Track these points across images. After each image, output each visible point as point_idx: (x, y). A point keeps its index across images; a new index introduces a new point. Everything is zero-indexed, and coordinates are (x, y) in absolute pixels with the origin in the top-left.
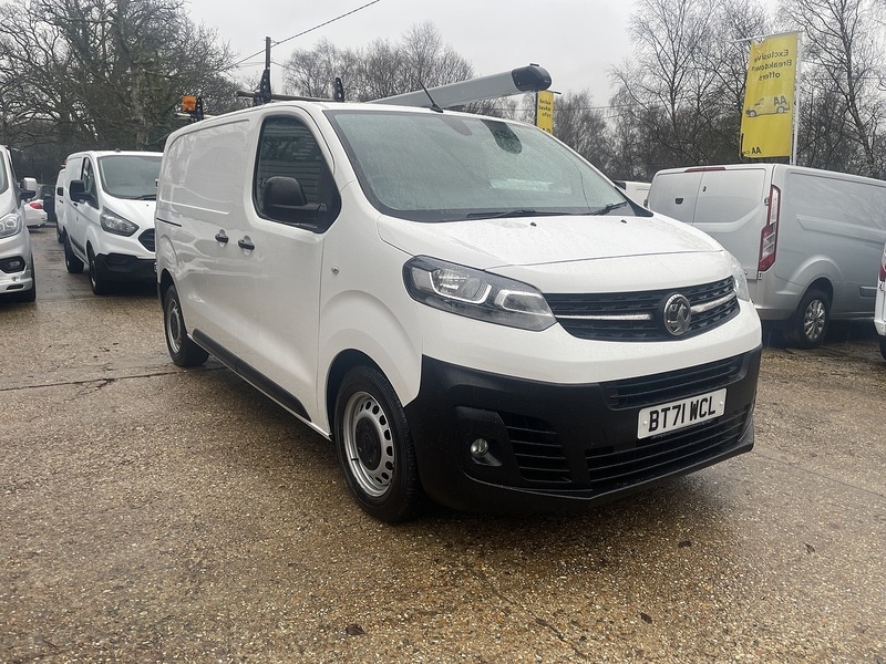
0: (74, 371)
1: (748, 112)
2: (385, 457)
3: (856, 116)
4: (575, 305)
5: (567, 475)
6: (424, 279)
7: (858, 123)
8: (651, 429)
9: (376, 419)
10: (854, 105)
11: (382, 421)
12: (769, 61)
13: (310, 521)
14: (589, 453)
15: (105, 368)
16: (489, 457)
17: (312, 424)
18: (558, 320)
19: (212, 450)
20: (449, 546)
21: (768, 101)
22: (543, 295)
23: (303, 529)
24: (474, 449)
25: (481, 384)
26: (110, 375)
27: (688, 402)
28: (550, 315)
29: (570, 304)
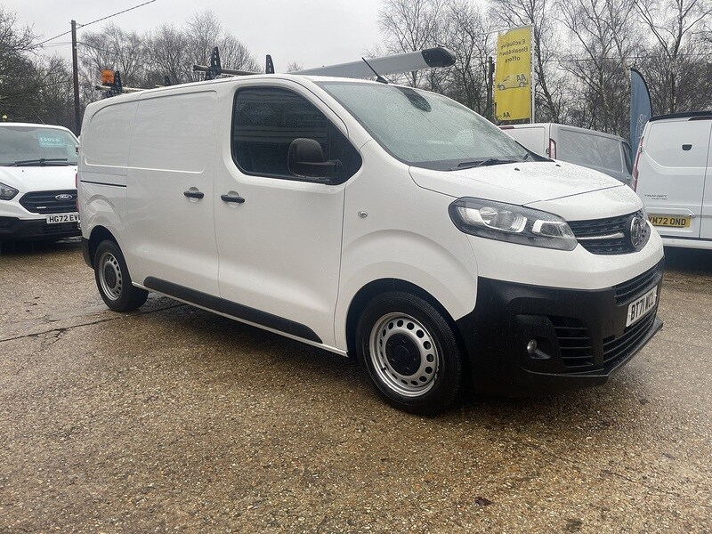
0: (18, 325)
1: (499, 86)
2: (425, 363)
3: (544, 87)
4: (586, 229)
5: (589, 360)
6: (474, 215)
7: (547, 94)
8: (632, 319)
9: (413, 333)
10: (543, 81)
11: (420, 334)
12: (512, 48)
13: (362, 423)
14: (605, 341)
15: (47, 320)
16: (538, 352)
17: (324, 346)
18: (579, 241)
19: (219, 377)
20: (488, 427)
21: (513, 77)
22: (567, 222)
23: (363, 431)
24: (528, 348)
25: (535, 296)
26: (59, 326)
27: (645, 296)
28: (574, 237)
29: (583, 228)
